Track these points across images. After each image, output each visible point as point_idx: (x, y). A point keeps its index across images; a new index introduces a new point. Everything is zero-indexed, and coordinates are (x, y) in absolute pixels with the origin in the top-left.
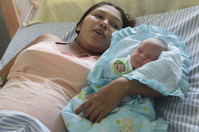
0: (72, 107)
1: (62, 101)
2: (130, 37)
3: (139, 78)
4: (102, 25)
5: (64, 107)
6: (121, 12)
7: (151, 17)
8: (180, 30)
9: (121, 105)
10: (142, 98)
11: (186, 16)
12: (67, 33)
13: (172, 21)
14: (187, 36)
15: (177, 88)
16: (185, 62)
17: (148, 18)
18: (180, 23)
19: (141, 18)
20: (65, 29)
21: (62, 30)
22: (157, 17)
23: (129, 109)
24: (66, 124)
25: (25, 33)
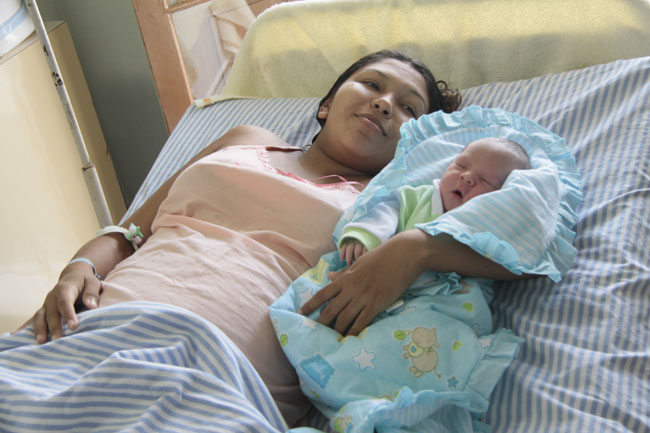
0: (295, 298)
1: (273, 284)
2: (441, 135)
3: (455, 231)
4: (377, 106)
5: (278, 297)
6: (425, 78)
7: (499, 88)
8: (564, 120)
9: (409, 295)
10: (460, 281)
11: (582, 88)
12: (296, 125)
13: (548, 99)
14: (581, 135)
15: (544, 257)
16: (568, 197)
17: (491, 90)
18: (565, 104)
19: (476, 89)
20: (293, 116)
21: (285, 117)
22: (513, 88)
23: (428, 305)
24: (279, 337)
25: (200, 122)
